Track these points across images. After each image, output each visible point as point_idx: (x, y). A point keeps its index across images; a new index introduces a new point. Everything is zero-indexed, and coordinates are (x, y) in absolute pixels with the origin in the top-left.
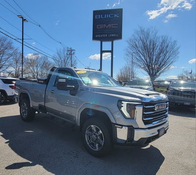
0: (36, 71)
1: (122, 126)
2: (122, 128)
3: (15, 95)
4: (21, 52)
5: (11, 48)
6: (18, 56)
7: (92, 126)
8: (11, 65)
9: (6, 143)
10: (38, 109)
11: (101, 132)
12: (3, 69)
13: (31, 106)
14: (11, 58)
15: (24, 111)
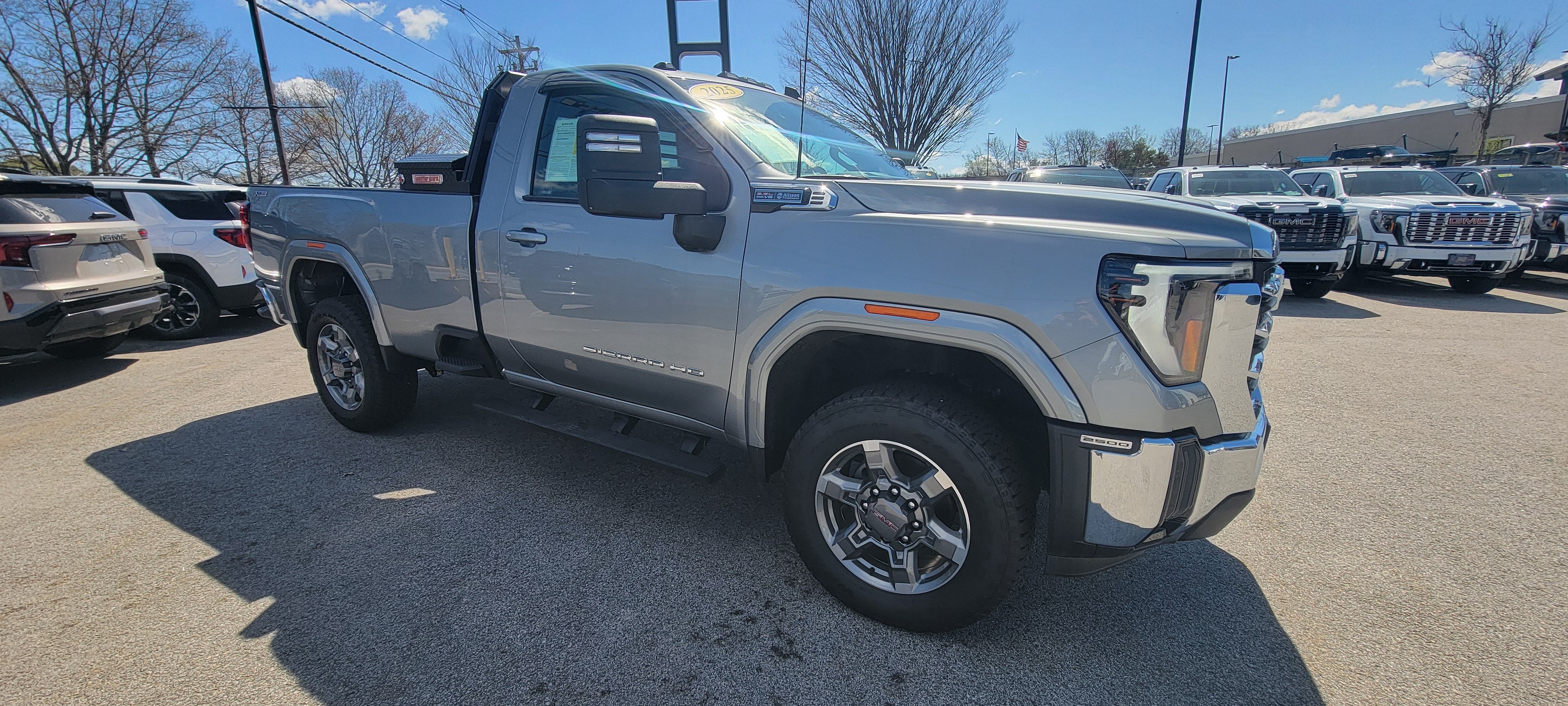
0: (353, 159)
1: (1136, 436)
2: (1136, 449)
3: (264, 280)
4: (256, 62)
5: (187, 37)
6: (241, 78)
7: (870, 446)
8: (207, 130)
9: (252, 631)
10: (431, 351)
11: (943, 480)
12: (172, 155)
13: (384, 340)
14: (199, 92)
15: (339, 371)
